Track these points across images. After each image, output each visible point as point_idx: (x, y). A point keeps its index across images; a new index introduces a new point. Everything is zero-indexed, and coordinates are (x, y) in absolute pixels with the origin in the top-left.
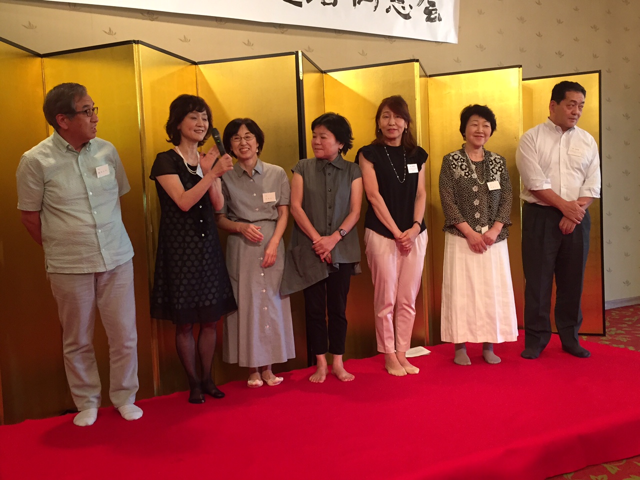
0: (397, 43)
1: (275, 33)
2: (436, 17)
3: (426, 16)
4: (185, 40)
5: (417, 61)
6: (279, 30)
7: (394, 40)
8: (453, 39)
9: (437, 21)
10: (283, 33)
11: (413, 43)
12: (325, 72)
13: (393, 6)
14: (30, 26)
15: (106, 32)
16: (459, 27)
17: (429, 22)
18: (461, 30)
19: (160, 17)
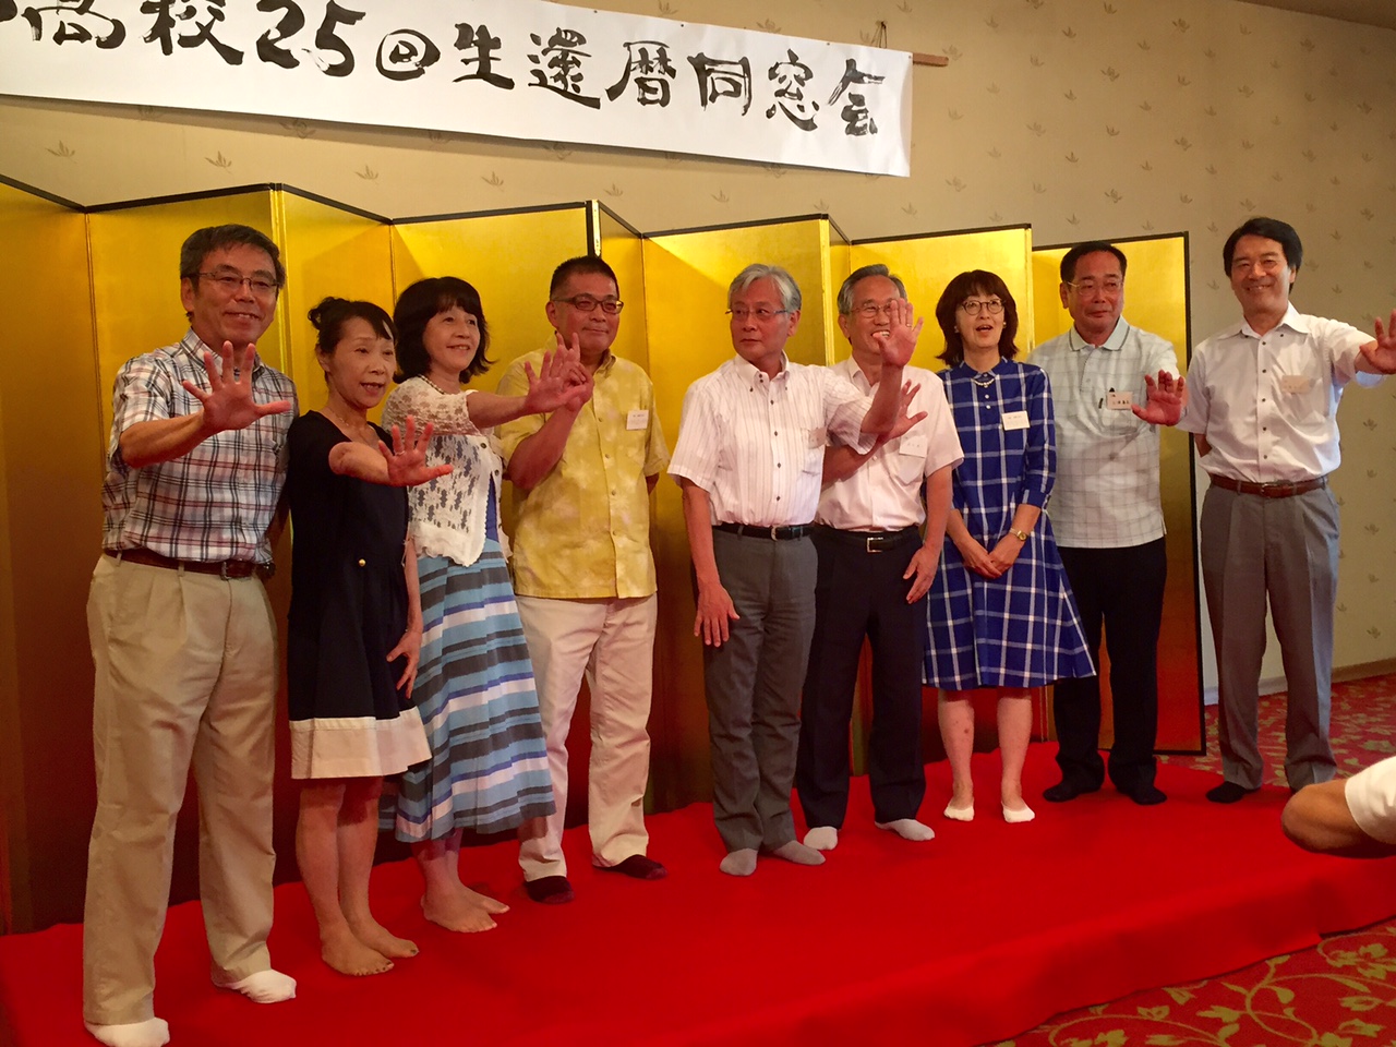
0: (789, 177)
1: (547, 159)
2: (866, 125)
3: (846, 123)
4: (368, 174)
5: (826, 217)
6: (552, 153)
7: (782, 170)
8: (899, 167)
9: (869, 134)
10: (561, 159)
11: (820, 175)
12: (646, 236)
13: (781, 104)
14: (63, 151)
15: (212, 160)
16: (913, 146)
17: (852, 136)
18: (916, 148)
19: (319, 131)
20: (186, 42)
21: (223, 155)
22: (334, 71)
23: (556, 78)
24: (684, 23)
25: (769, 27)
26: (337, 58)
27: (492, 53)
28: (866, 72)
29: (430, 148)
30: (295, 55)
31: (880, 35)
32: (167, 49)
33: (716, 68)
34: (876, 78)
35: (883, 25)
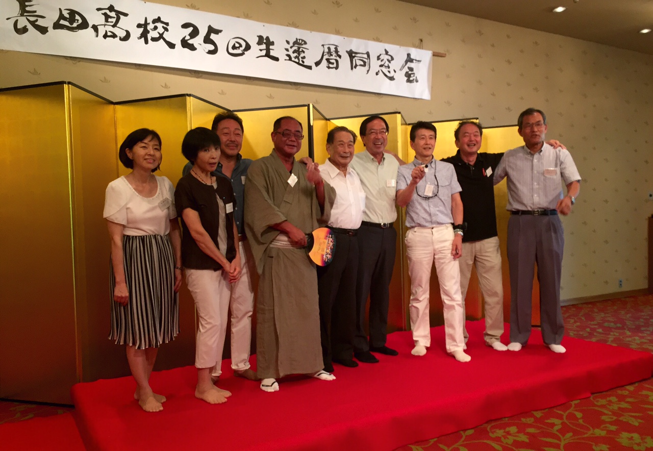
0: (384, 99)
1: (291, 89)
2: (414, 79)
3: (406, 78)
4: (222, 93)
5: (399, 113)
6: (294, 87)
7: (381, 96)
8: (426, 96)
9: (415, 83)
10: (297, 89)
11: (397, 98)
12: (329, 120)
13: (382, 71)
14: (105, 80)
15: (162, 86)
16: (432, 87)
17: (409, 83)
18: (433, 89)
19: (204, 76)
20: (154, 39)
21: (167, 84)
22: (210, 52)
23: (296, 57)
24: (345, 38)
25: (378, 40)
26: (212, 47)
27: (271, 47)
28: (414, 58)
29: (246, 84)
30: (196, 46)
31: (420, 44)
32: (146, 42)
33: (357, 55)
34: (418, 61)
35: (421, 40)
